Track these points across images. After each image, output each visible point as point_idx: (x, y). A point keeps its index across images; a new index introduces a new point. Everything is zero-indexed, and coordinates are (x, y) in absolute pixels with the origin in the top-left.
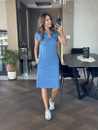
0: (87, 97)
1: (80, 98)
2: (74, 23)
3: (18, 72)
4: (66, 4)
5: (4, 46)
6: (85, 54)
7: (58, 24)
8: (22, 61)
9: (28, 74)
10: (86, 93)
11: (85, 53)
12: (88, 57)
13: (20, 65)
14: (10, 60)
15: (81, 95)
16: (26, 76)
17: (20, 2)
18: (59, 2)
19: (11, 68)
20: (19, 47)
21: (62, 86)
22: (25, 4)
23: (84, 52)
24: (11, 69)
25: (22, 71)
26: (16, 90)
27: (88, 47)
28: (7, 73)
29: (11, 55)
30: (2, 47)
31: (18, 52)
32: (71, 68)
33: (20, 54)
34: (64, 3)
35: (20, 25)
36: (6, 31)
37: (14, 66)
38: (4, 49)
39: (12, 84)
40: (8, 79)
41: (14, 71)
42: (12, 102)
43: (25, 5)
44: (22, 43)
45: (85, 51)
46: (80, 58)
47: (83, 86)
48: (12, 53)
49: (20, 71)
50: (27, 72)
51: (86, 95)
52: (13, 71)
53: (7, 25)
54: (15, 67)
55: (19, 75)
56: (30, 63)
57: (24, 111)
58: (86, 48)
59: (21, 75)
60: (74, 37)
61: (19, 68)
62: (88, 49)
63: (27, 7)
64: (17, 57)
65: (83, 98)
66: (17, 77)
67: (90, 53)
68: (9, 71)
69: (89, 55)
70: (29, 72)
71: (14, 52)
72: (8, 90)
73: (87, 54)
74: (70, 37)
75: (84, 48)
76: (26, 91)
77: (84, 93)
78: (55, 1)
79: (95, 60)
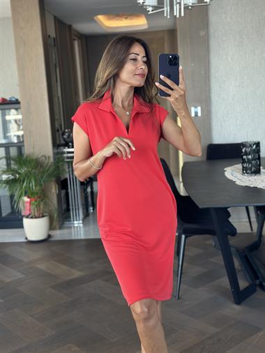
1: (240, 297)
2: (213, 71)
3: (54, 217)
4: (183, 15)
5: (12, 144)
6: (249, 161)
8: (63, 184)
9: (84, 220)
10: (258, 282)
11: (248, 159)
12: (257, 172)
13: (59, 196)
14: (29, 186)
15: (241, 289)
16: (78, 229)
17: (55, 17)
18: (163, 11)
19: (32, 207)
20: (56, 145)
22: (68, 23)
23: (244, 157)
24: (33, 211)
27: (256, 140)
28: (22, 220)
29: (32, 169)
30: (7, 147)
31: (52, 160)
33: (58, 167)
34: (176, 13)
35: (57, 81)
36: (17, 102)
37: (42, 200)
38: (13, 152)
39: (36, 254)
40: (24, 240)
41: (43, 216)
42: (32, 316)
43: (70, 26)
44: (63, 134)
45: (246, 154)
46: (234, 173)
47: (246, 257)
48: (37, 163)
49: (58, 215)
50: (81, 216)
52: (39, 217)
53: (19, 86)
54: (45, 204)
55: (58, 227)
56: (89, 190)
57: (65, 347)
58: (250, 146)
59: (63, 224)
60: (214, 109)
61: (56, 206)
62: (257, 147)
63: (76, 31)
64: (50, 176)
66: (52, 233)
68: (27, 217)
69: (260, 165)
70: (86, 215)
71: (41, 159)
72: (23, 276)
73: (253, 162)
74: (201, 112)
75: (243, 145)
76: (75, 276)
77: (250, 281)
78: (150, 9)
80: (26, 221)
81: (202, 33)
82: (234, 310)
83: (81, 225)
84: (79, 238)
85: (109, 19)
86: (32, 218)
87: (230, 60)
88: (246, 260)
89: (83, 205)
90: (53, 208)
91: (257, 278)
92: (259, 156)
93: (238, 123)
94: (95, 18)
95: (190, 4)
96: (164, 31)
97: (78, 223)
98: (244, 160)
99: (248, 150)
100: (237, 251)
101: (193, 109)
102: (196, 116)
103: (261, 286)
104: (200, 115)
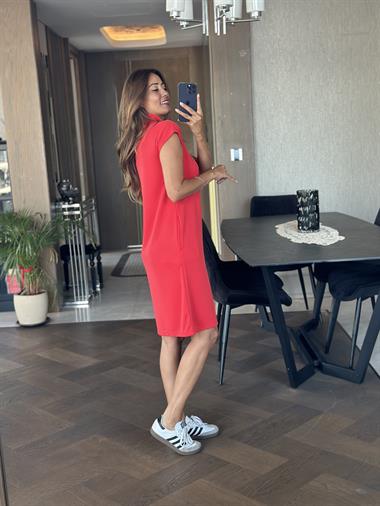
0: (318, 377)
1: (297, 379)
3: (53, 294)
6: (306, 214)
7: (188, 104)
8: (64, 253)
9: (90, 299)
10: (316, 363)
11: (305, 212)
12: (315, 228)
14: (25, 252)
15: (298, 370)
17: (46, 27)
18: (201, 27)
19: (26, 281)
20: (54, 200)
22: (63, 36)
23: (301, 209)
24: (26, 286)
25: (65, 292)
26: (51, 365)
27: (313, 189)
28: (12, 300)
29: (26, 230)
31: (49, 219)
32: (259, 269)
33: (57, 228)
36: (1, 141)
37: (38, 273)
39: (33, 341)
40: (14, 325)
41: (39, 293)
43: (66, 40)
44: (60, 185)
45: (303, 205)
46: (288, 231)
47: (302, 337)
48: (28, 223)
49: (59, 292)
50: (88, 296)
51: (316, 370)
52: (35, 294)
54: (43, 278)
55: (58, 308)
56: (96, 261)
57: (91, 438)
58: (307, 195)
59: (64, 305)
62: (314, 196)
63: (72, 46)
64: (49, 238)
65: (304, 380)
66: (51, 315)
67: (320, 211)
68: (19, 294)
69: (318, 219)
70: (93, 293)
71: (36, 218)
72: (22, 366)
73: (311, 215)
74: (243, 155)
75: (299, 194)
76: (89, 364)
77: (307, 362)
78: (184, 24)
79: (343, 238)
80: (18, 300)
81: (243, 54)
82: (290, 394)
83: (87, 306)
85: (116, 31)
86: (25, 294)
88: (303, 340)
89: (89, 282)
90: (52, 282)
92: (317, 207)
94: (101, 30)
95: (233, 19)
96: (187, 48)
97: (82, 304)
98: (299, 212)
99: (305, 201)
100: (292, 330)
101: (232, 151)
102: (237, 160)
103: (320, 367)
104: (241, 159)
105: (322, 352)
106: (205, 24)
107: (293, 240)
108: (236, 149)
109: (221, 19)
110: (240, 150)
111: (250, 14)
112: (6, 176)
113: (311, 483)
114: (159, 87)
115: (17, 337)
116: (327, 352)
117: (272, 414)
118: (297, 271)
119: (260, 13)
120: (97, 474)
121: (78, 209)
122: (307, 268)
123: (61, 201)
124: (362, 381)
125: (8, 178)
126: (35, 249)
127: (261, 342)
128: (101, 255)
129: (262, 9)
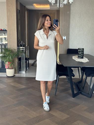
0: (80, 95)
1: (74, 96)
2: (71, 25)
3: (16, 69)
4: (63, 7)
5: (3, 44)
8: (20, 59)
9: (25, 71)
11: (80, 54)
12: (82, 58)
13: (18, 63)
14: (9, 58)
15: (75, 93)
16: (24, 74)
17: (20, 3)
20: (18, 46)
21: (57, 84)
23: (79, 53)
24: (9, 67)
25: (20, 69)
26: (14, 87)
27: (83, 48)
28: (6, 70)
29: (10, 53)
30: (1, 45)
31: (16, 51)
32: (66, 67)
33: (18, 53)
34: (61, 6)
35: (19, 25)
36: (6, 31)
38: (3, 47)
39: (9, 81)
40: (6, 76)
41: (13, 69)
42: (10, 98)
43: (25, 6)
44: (20, 42)
45: (80, 52)
46: (75, 58)
47: (77, 85)
48: (11, 51)
49: (18, 69)
50: (25, 70)
51: (80, 93)
52: (11, 69)
53: (7, 25)
54: (14, 65)
55: (17, 73)
56: (28, 62)
57: (21, 106)
58: (81, 49)
59: (19, 72)
62: (83, 50)
64: (16, 55)
65: (76, 96)
66: (15, 74)
67: (84, 54)
69: (83, 56)
70: (26, 70)
71: (13, 50)
72: (6, 87)
74: (66, 38)
75: (79, 49)
76: (23, 87)
77: (78, 91)
78: (53, 4)
79: (89, 61)
80: (7, 70)
82: (72, 99)
83: (25, 73)
84: (24, 76)
85: (37, 5)
86: (9, 69)
87: (76, 22)
89: (25, 67)
90: (16, 66)
91: (80, 90)
92: (83, 53)
93: (78, 43)
94: (33, 4)
95: (65, 4)
96: (55, 10)
98: (79, 54)
99: (80, 51)
100: (75, 83)
101: (63, 37)
102: (64, 39)
103: (81, 93)
104: (65, 39)
105: (82, 89)
106: (58, 4)
107: (76, 60)
108: (64, 36)
109: (62, 3)
110: (66, 37)
111: (70, 2)
112: (7, 39)
113: (75, 123)
114: (49, 20)
115: (6, 79)
116: (83, 89)
117: (67, 104)
118: (77, 68)
119: (72, 2)
120: (21, 116)
121: (24, 49)
122: (80, 68)
123: (20, 46)
124: (91, 97)
125: (7, 40)
126: (12, 58)
127: (66, 85)
128: (29, 60)
129: (73, 2)
